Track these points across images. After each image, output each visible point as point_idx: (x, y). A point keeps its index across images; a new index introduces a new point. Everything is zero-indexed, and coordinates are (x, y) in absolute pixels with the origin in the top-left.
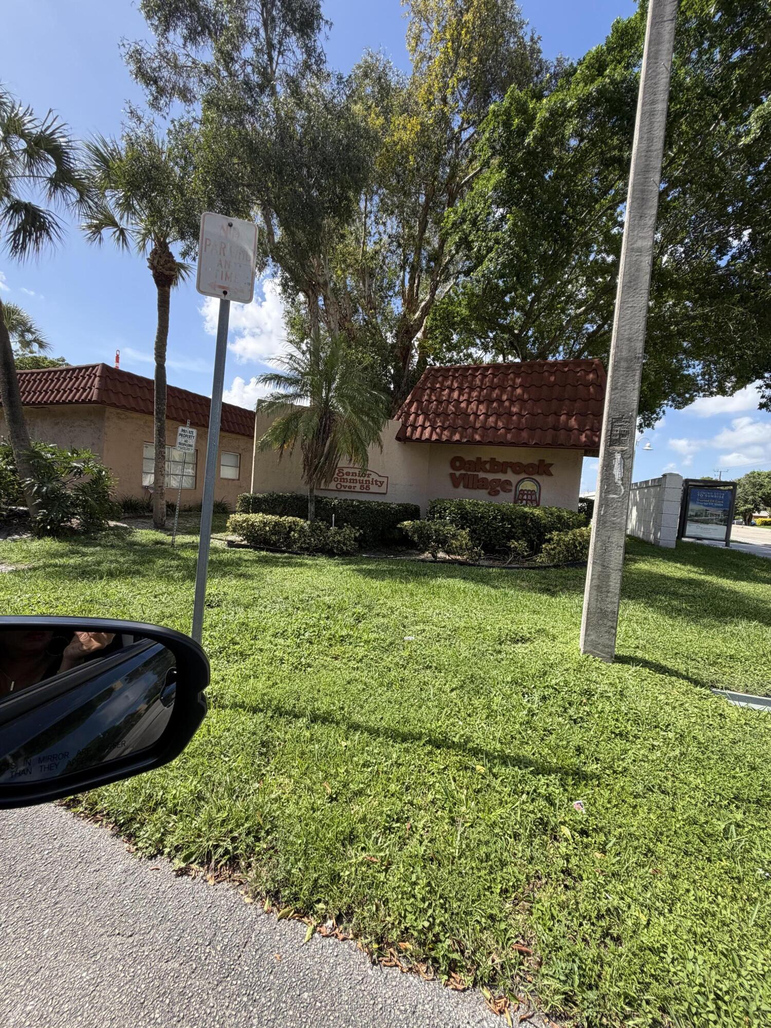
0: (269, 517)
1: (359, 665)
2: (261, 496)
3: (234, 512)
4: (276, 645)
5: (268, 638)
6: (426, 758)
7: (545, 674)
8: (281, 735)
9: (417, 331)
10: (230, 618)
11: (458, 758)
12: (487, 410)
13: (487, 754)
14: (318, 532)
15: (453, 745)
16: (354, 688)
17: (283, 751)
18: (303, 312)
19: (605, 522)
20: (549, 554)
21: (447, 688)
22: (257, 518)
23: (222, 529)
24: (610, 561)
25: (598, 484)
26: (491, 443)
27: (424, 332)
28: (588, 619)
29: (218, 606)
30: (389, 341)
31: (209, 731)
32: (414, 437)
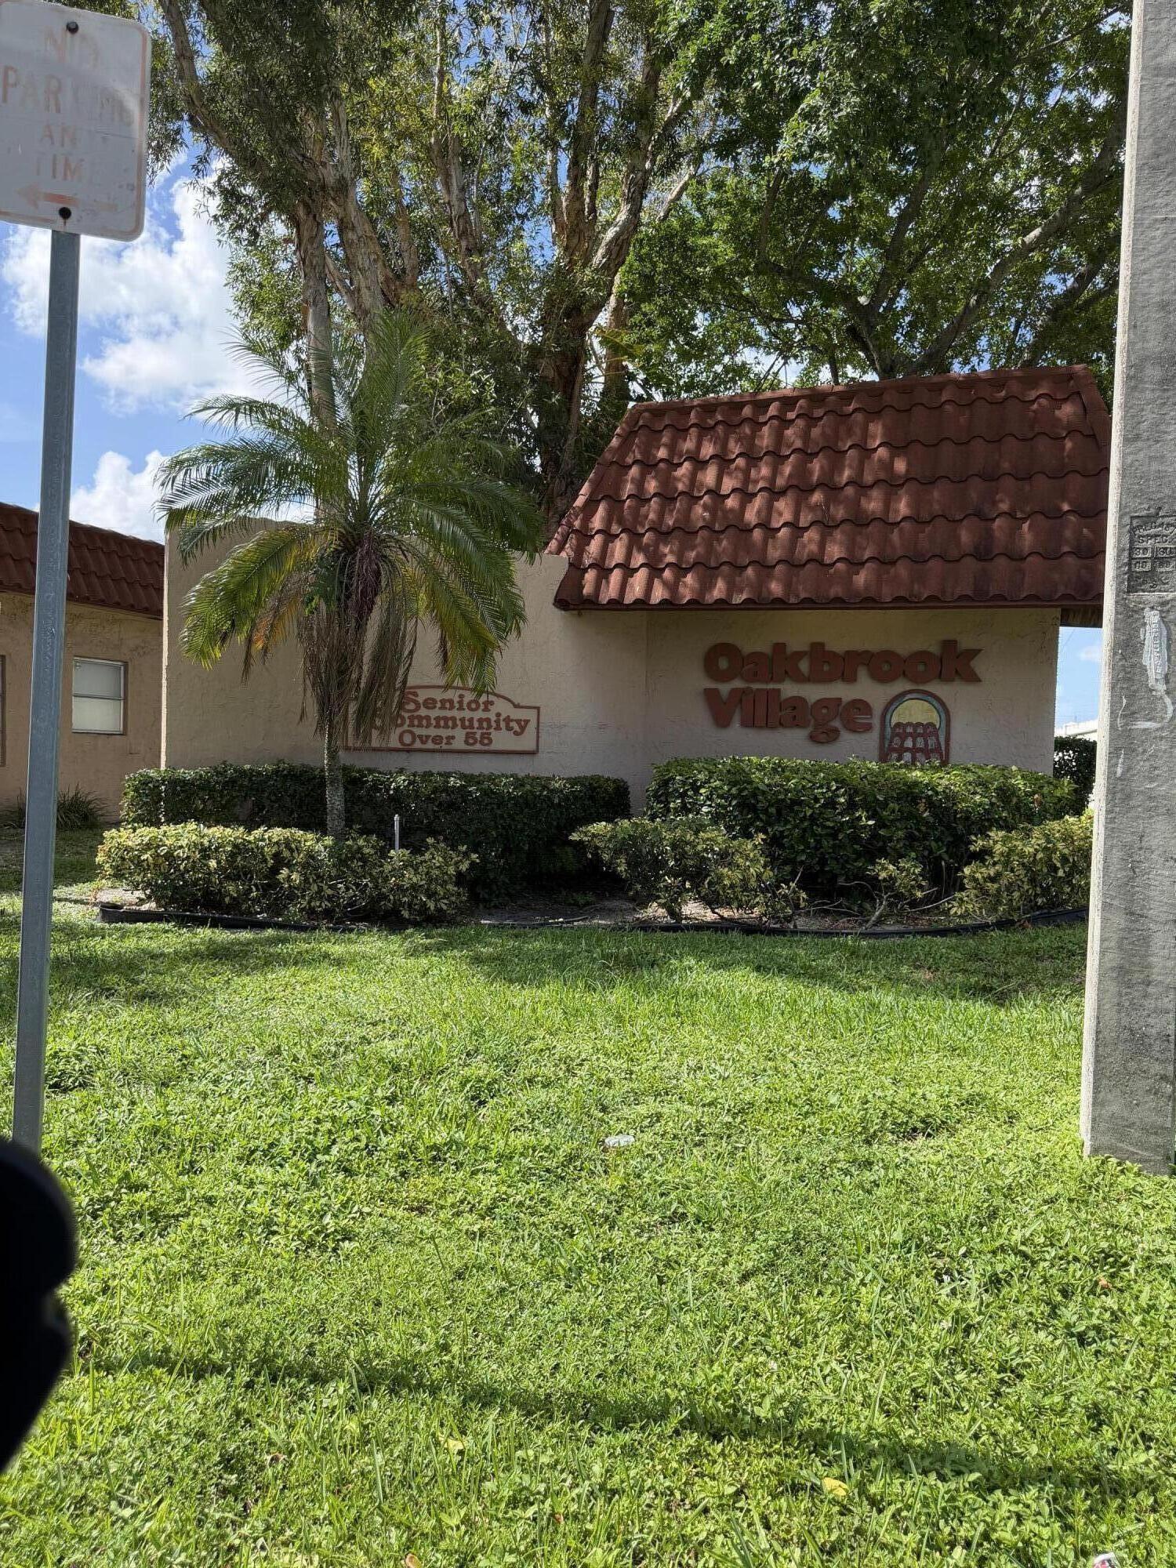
0: (217, 832)
1: (486, 1223)
2: (189, 774)
3: (117, 825)
4: (251, 1184)
5: (228, 1166)
6: (686, 1468)
7: (993, 1215)
8: (278, 1435)
9: (598, 308)
10: (118, 1115)
11: (771, 1464)
12: (797, 514)
13: (851, 1447)
14: (356, 864)
15: (758, 1428)
16: (472, 1290)
17: (285, 1479)
18: (284, 266)
19: (1129, 797)
20: (983, 892)
21: (732, 1272)
22: (182, 836)
23: (84, 871)
24: (1147, 898)
25: (1104, 696)
26: (808, 604)
27: (616, 311)
28: (1098, 1060)
29: (83, 1085)
30: (525, 338)
31: (71, 1436)
32: (604, 599)
